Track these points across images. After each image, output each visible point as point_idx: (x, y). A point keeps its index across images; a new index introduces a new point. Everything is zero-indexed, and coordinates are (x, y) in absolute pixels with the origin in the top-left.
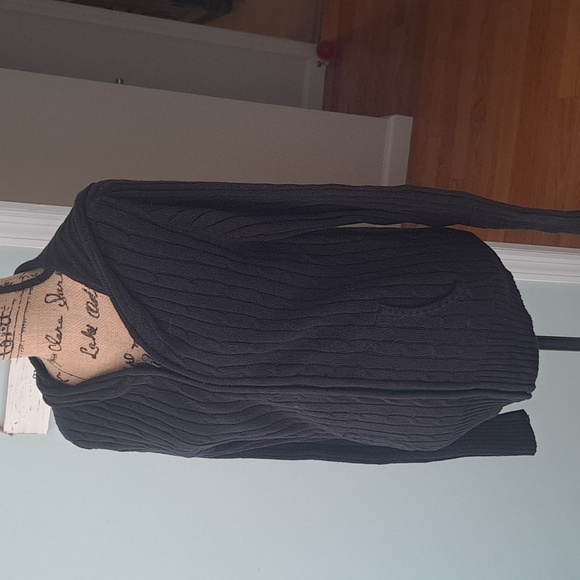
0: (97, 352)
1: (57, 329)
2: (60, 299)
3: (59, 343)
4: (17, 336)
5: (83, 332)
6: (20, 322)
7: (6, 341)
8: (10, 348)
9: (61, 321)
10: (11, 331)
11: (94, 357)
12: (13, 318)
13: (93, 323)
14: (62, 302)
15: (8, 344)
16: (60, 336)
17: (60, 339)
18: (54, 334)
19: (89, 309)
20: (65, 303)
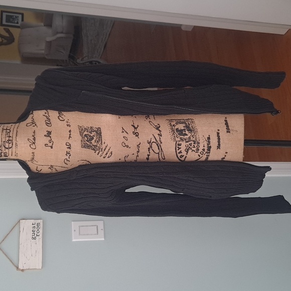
0: (53, 144)
1: (33, 136)
2: (33, 124)
3: (34, 143)
4: (14, 138)
5: (45, 136)
6: (15, 132)
7: (9, 140)
8: (11, 144)
9: (34, 132)
10: (11, 135)
11: (52, 147)
12: (12, 130)
13: (49, 129)
14: (34, 125)
15: (10, 142)
16: (34, 139)
17: (35, 140)
18: (32, 138)
19: (47, 123)
20: (36, 125)
